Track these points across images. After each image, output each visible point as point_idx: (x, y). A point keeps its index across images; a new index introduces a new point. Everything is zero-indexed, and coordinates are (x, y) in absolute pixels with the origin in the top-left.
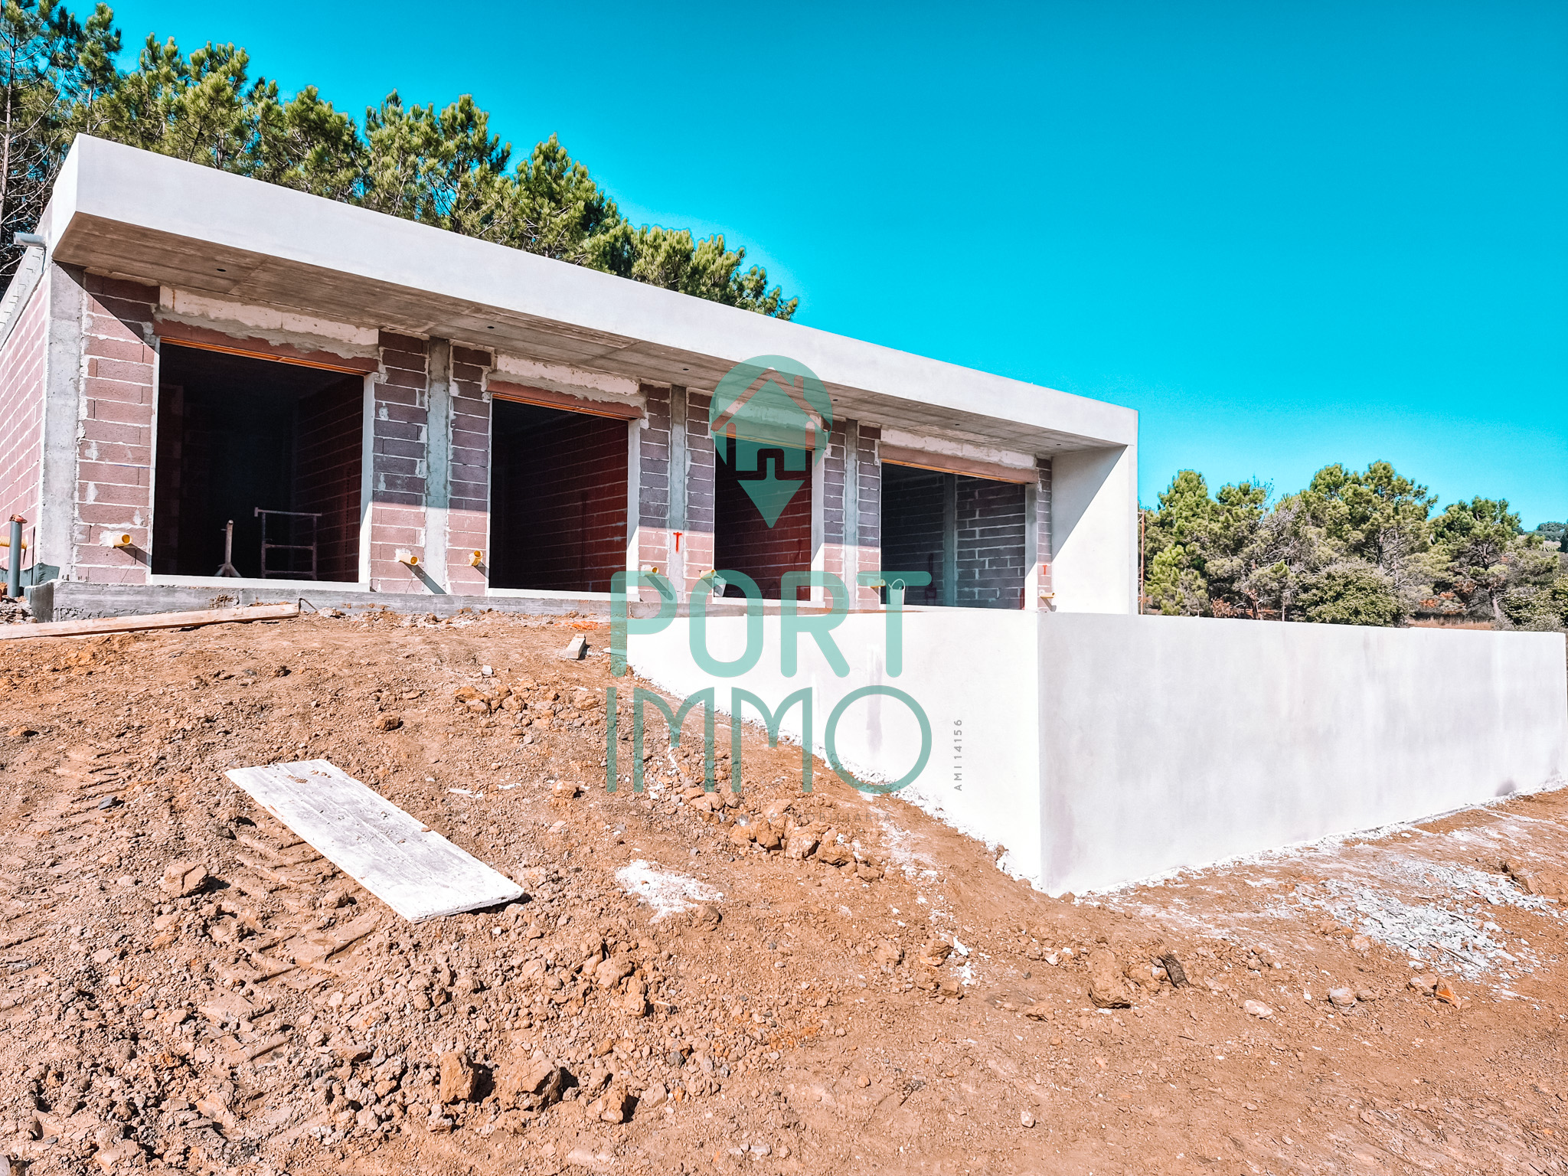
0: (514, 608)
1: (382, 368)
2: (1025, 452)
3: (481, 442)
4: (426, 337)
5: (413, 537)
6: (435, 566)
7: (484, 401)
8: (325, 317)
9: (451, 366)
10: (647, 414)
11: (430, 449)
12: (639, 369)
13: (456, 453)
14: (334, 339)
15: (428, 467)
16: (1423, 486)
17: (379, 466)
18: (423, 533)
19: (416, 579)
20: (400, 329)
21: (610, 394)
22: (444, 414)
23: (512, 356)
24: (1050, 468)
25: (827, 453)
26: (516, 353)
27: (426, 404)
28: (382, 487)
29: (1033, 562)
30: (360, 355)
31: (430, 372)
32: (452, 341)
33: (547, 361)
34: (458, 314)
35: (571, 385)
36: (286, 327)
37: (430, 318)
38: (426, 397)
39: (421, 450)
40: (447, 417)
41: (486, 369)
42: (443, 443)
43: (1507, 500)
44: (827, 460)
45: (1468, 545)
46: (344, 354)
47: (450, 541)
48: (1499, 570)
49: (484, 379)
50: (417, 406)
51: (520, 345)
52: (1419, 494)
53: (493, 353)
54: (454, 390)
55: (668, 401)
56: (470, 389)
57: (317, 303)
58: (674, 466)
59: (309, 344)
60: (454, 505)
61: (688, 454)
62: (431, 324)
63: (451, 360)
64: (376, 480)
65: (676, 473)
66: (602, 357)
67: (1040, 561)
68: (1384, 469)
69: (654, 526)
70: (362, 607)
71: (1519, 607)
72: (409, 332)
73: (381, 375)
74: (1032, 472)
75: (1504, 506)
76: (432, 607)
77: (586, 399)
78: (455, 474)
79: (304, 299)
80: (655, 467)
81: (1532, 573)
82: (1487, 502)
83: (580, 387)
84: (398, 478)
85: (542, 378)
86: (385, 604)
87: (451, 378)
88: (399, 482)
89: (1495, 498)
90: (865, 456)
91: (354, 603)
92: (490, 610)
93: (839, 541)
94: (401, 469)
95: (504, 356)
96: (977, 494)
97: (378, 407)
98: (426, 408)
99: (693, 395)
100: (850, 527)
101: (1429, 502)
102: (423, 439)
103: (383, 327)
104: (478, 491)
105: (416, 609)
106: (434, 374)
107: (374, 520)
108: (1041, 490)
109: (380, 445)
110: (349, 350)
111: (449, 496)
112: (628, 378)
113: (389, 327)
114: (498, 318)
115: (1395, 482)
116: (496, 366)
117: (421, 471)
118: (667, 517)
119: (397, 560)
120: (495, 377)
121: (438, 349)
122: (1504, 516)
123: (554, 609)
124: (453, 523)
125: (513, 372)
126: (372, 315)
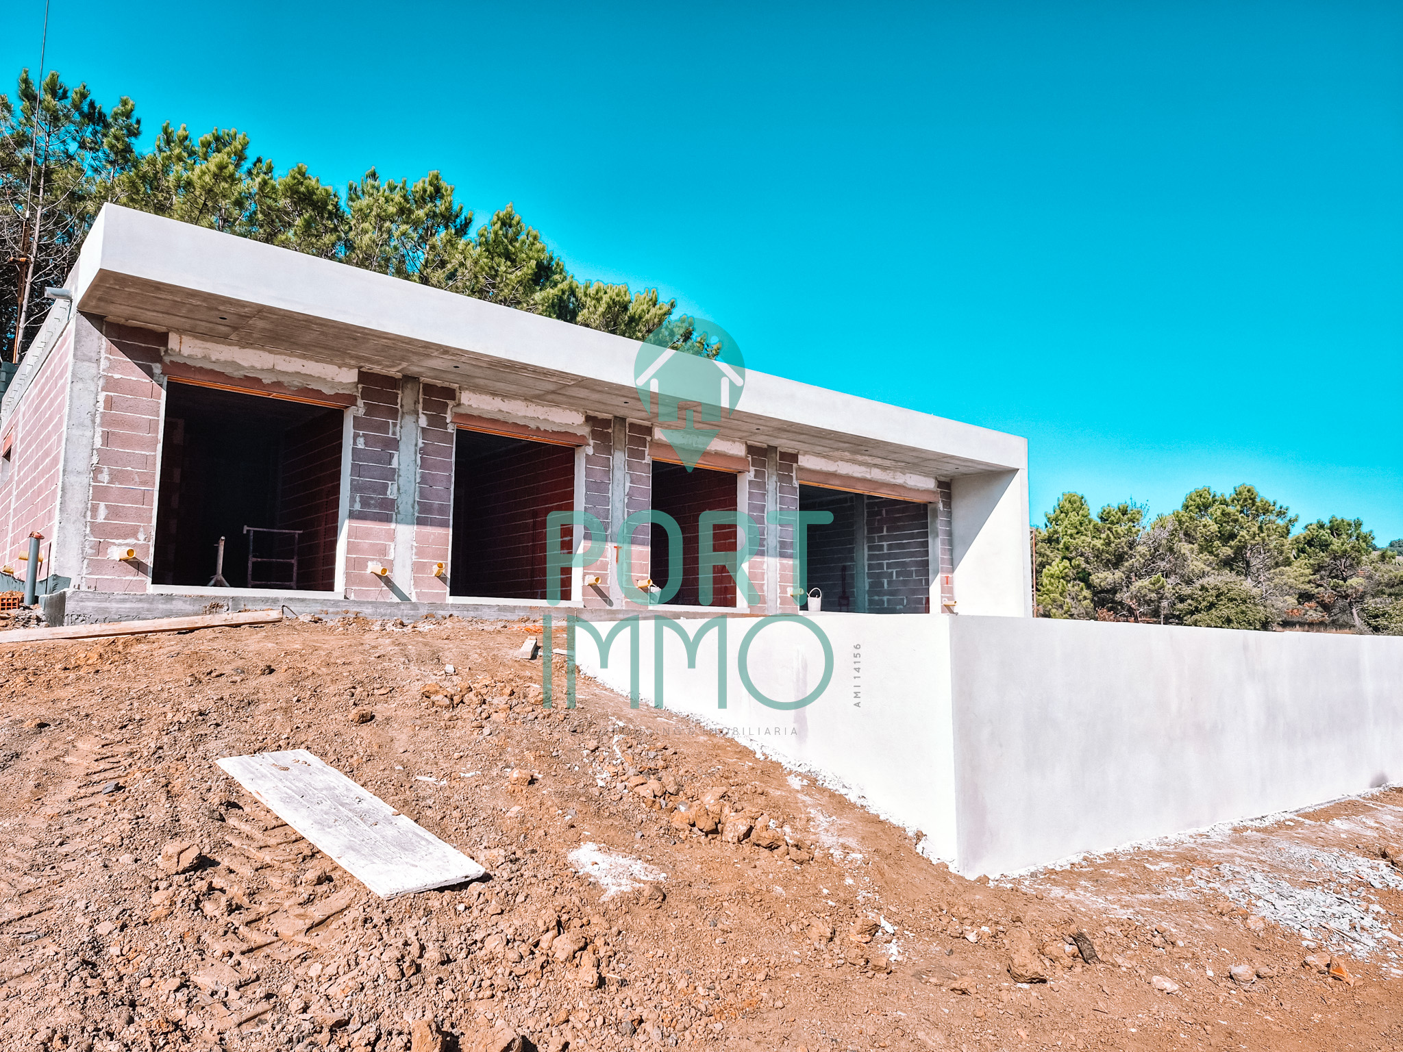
0: (472, 614)
1: (360, 402)
2: (927, 475)
3: (445, 467)
4: (399, 375)
5: (383, 551)
6: (403, 577)
7: (449, 431)
8: (311, 358)
9: (421, 400)
10: (591, 442)
11: (401, 473)
12: (584, 402)
13: (423, 476)
14: (319, 377)
15: (399, 489)
16: (1284, 507)
17: (355, 488)
18: (392, 547)
19: (386, 588)
20: (377, 369)
21: (560, 425)
22: (414, 442)
23: (474, 391)
24: (950, 489)
25: (750, 475)
26: (477, 389)
27: (398, 434)
28: (357, 507)
29: (936, 573)
30: (341, 392)
31: (402, 406)
32: (422, 379)
33: (505, 396)
34: (428, 356)
35: (525, 417)
36: (278, 368)
37: (403, 359)
38: (398, 428)
39: (392, 474)
40: (416, 445)
41: (451, 403)
42: (412, 468)
43: (1361, 519)
44: (750, 482)
45: (1327, 560)
46: (327, 391)
47: (416, 554)
48: (1356, 582)
49: (449, 412)
50: (390, 435)
51: (481, 382)
52: (1281, 514)
53: (457, 390)
54: (423, 421)
55: (610, 431)
56: (437, 421)
57: (305, 347)
58: (615, 487)
59: (297, 382)
60: (421, 522)
61: (628, 477)
62: (404, 364)
63: (421, 396)
64: (352, 500)
65: (616, 493)
66: (553, 392)
67: (942, 572)
68: (1249, 491)
70: (337, 613)
71: (1376, 616)
72: (384, 372)
73: (359, 409)
74: (934, 492)
75: (1358, 524)
76: (400, 613)
77: (538, 428)
78: (422, 495)
79: (294, 343)
80: (599, 488)
81: (1387, 585)
82: (1343, 521)
83: (533, 418)
84: (372, 498)
85: (500, 411)
86: (358, 610)
87: (420, 411)
88: (372, 502)
89: (1350, 517)
90: (785, 478)
91: (331, 610)
92: (451, 616)
93: (762, 553)
94: (374, 491)
95: (467, 392)
96: (884, 512)
97: (356, 436)
98: (398, 437)
99: (631, 425)
100: (772, 541)
101: (1290, 521)
102: (395, 464)
103: (362, 367)
104: (442, 510)
105: (385, 615)
106: (405, 408)
107: (349, 536)
108: (941, 508)
109: (356, 470)
110: (333, 387)
111: (416, 514)
112: (575, 410)
113: (367, 367)
114: (463, 359)
115: (1258, 504)
116: (460, 400)
117: (391, 494)
118: (610, 531)
119: (369, 571)
120: (461, 410)
121: (409, 386)
122: (1359, 534)
123: (509, 614)
124: (419, 538)
125: (474, 406)
126: (352, 357)
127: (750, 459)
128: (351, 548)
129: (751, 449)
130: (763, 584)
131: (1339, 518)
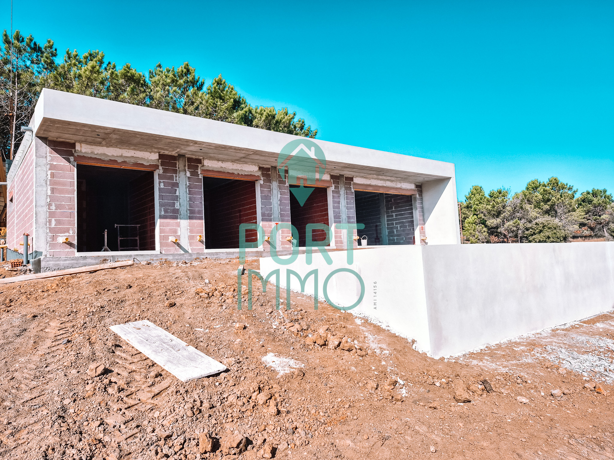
0: (216, 256)
1: (160, 168)
2: (411, 183)
3: (199, 193)
4: (177, 155)
5: (175, 232)
6: (184, 242)
7: (200, 177)
8: (138, 150)
9: (187, 165)
10: (262, 178)
11: (180, 197)
12: (258, 161)
13: (190, 198)
14: (142, 158)
15: (180, 204)
16: (571, 186)
17: (161, 205)
18: (179, 229)
19: (178, 248)
20: (166, 153)
21: (248, 171)
22: (185, 184)
23: (209, 160)
24: (421, 188)
25: (333, 188)
26: (211, 158)
27: (178, 180)
28: (163, 213)
29: (417, 225)
30: (152, 164)
31: (178, 168)
32: (186, 156)
33: (223, 161)
34: (188, 145)
35: (232, 169)
36: (124, 155)
37: (177, 147)
38: (178, 178)
39: (177, 198)
40: (186, 185)
41: (200, 165)
42: (185, 195)
43: (606, 189)
44: (333, 191)
45: (592, 208)
46: (145, 164)
47: (190, 232)
48: (605, 217)
49: (199, 169)
50: (174, 181)
51: (212, 155)
52: (570, 189)
53: (202, 159)
54: (188, 174)
55: (270, 173)
56: (194, 173)
57: (135, 145)
58: (274, 197)
59: (133, 161)
60: (190, 218)
61: (279, 193)
62: (178, 150)
63: (186, 163)
64: (160, 210)
65: (274, 200)
66: (244, 158)
67: (420, 225)
68: (555, 180)
69: (267, 221)
70: (157, 260)
72: (170, 154)
73: (160, 171)
74: (414, 190)
75: (605, 191)
76: (184, 258)
77: (238, 174)
78: (190, 206)
79: (130, 144)
80: (266, 198)
82: (598, 190)
83: (236, 170)
84: (169, 209)
85: (221, 167)
86: (166, 258)
87: (187, 170)
88: (169, 211)
89: (601, 188)
90: (348, 189)
91: (155, 259)
92: (206, 258)
93: (340, 222)
94: (170, 206)
95: (206, 160)
96: (393, 200)
97: (160, 183)
98: (178, 182)
100: (344, 216)
101: (574, 192)
102: (177, 194)
103: (160, 152)
104: (199, 212)
105: (178, 259)
106: (180, 169)
107: (160, 226)
108: (418, 197)
109: (161, 197)
110: (148, 162)
111: (188, 215)
112: (254, 165)
113: (162, 152)
114: (204, 146)
115: (560, 185)
116: (203, 164)
117: (177, 206)
118: (272, 217)
119: (170, 241)
120: (203, 168)
121: (181, 159)
122: (605, 195)
123: (231, 256)
124: (191, 226)
125: (210, 166)
126: (156, 148)
127: (332, 181)
128: (161, 231)
129: (332, 177)
130: (341, 236)
131: (596, 189)
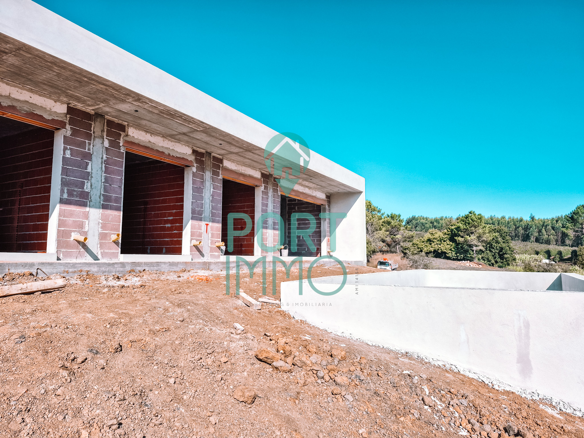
1: (68, 127)
3: (119, 173)
4: (93, 112)
5: (81, 226)
6: (93, 244)
7: (122, 151)
8: (36, 93)
9: (105, 130)
10: (195, 165)
11: (93, 175)
12: (194, 141)
13: (106, 178)
14: (41, 107)
15: (91, 186)
16: (380, 209)
17: (64, 183)
18: (87, 223)
19: (82, 250)
20: (79, 106)
21: (180, 153)
22: (101, 156)
23: (136, 128)
24: (330, 199)
25: (262, 188)
26: (139, 127)
27: (91, 150)
28: (65, 196)
29: (325, 237)
30: (56, 118)
31: (94, 132)
32: (106, 117)
33: (153, 133)
35: (163, 147)
36: (13, 96)
38: (91, 146)
39: (87, 176)
40: (102, 158)
41: (123, 134)
42: (99, 172)
43: (400, 214)
44: (262, 191)
45: (389, 228)
46: (46, 116)
47: (101, 228)
48: (399, 237)
49: (121, 139)
50: (87, 150)
51: (144, 122)
53: (127, 126)
54: (106, 144)
55: (204, 159)
56: (114, 144)
57: (36, 84)
58: (206, 191)
59: (26, 108)
60: (104, 207)
61: (212, 185)
62: (102, 105)
63: (105, 127)
64: (62, 192)
65: (207, 194)
67: (327, 236)
69: (197, 220)
71: (405, 249)
72: (84, 109)
73: (67, 131)
74: (325, 200)
75: (400, 216)
77: (169, 154)
78: (105, 190)
79: (30, 80)
80: (198, 190)
81: (408, 238)
83: (167, 148)
84: (75, 191)
85: (150, 142)
87: (105, 137)
88: (75, 193)
90: (275, 191)
93: (266, 228)
94: (76, 186)
95: (132, 128)
97: (65, 149)
98: (91, 152)
99: (214, 157)
100: (270, 222)
102: (89, 169)
103: (69, 104)
104: (117, 200)
106: (96, 134)
107: (60, 215)
108: (327, 208)
109: (65, 171)
110: (51, 115)
111: (102, 202)
112: (188, 146)
116: (128, 133)
117: (87, 188)
118: (203, 215)
119: (72, 239)
120: (127, 139)
121: (98, 120)
124: (104, 218)
125: (136, 137)
126: (67, 95)
127: (262, 180)
128: (61, 223)
129: (263, 175)
